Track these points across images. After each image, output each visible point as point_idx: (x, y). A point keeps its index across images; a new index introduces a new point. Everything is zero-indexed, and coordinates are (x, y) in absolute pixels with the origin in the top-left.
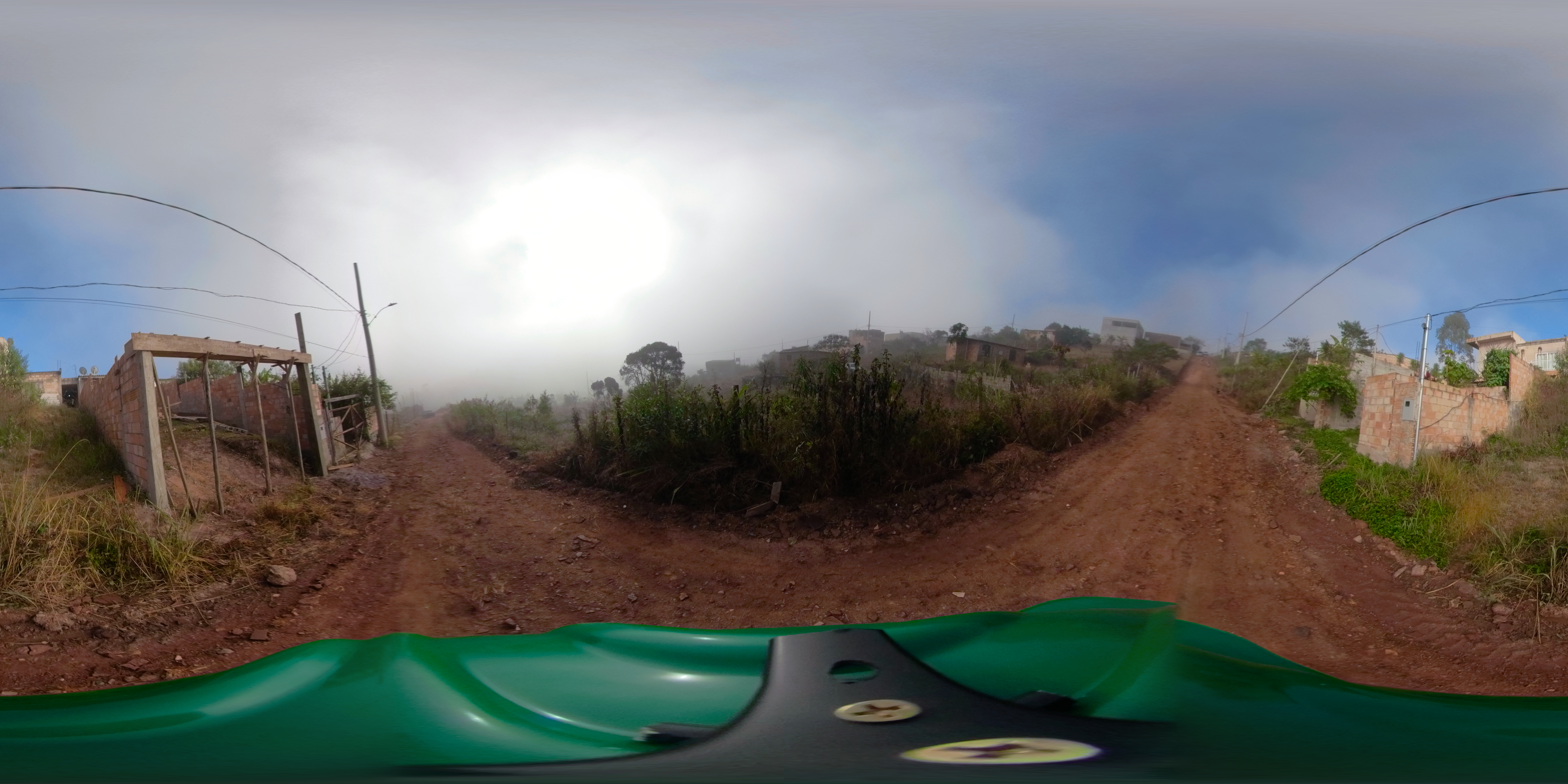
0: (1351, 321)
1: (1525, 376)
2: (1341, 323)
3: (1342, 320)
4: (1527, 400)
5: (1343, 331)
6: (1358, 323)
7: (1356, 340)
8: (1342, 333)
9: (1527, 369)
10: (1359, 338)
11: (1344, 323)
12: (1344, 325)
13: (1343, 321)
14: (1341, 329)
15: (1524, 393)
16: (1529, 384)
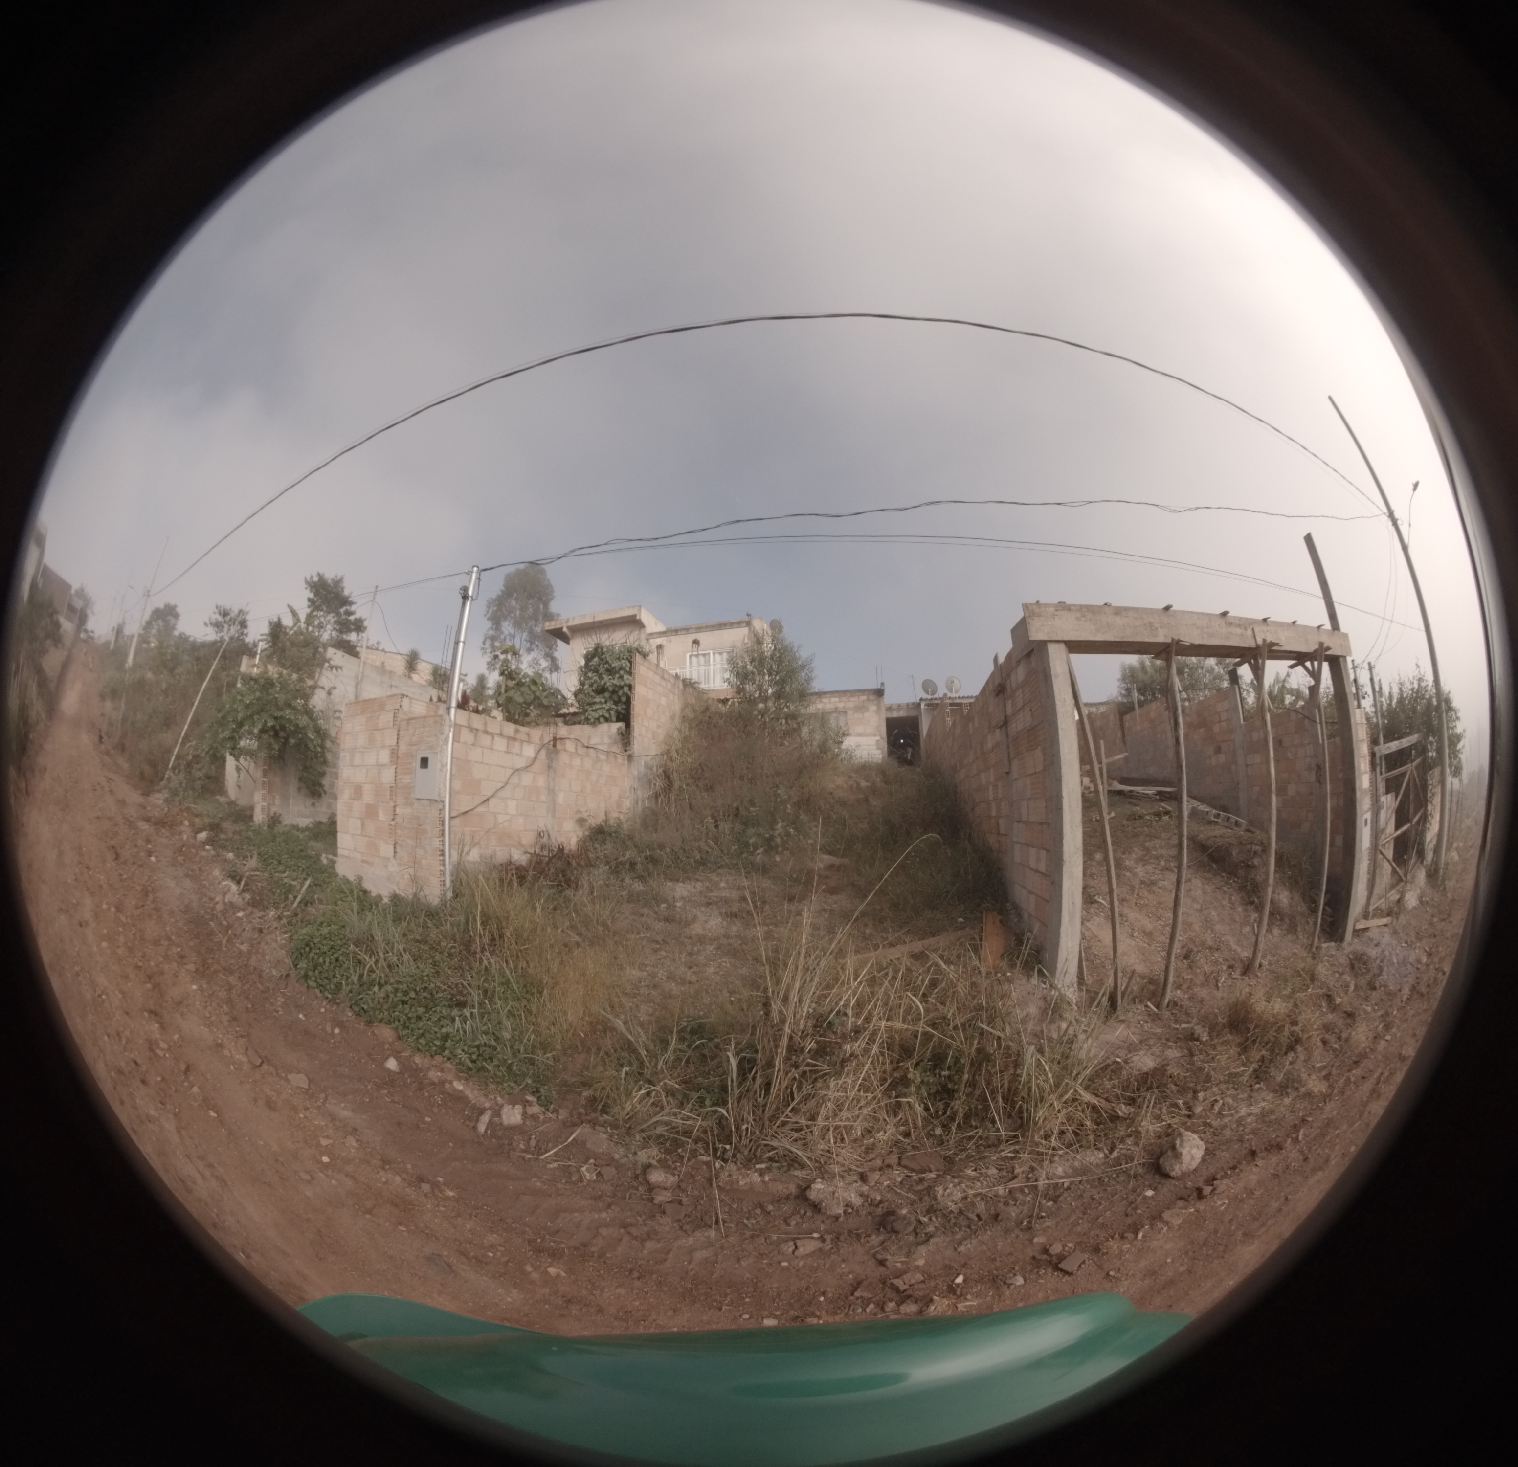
0: (329, 576)
1: (663, 701)
2: (312, 577)
3: (312, 572)
4: (668, 752)
5: (312, 596)
6: (341, 580)
7: (331, 618)
8: (309, 600)
9: (669, 686)
10: (338, 614)
11: (316, 579)
12: (315, 583)
13: (315, 574)
14: (308, 591)
15: (661, 738)
16: (672, 718)
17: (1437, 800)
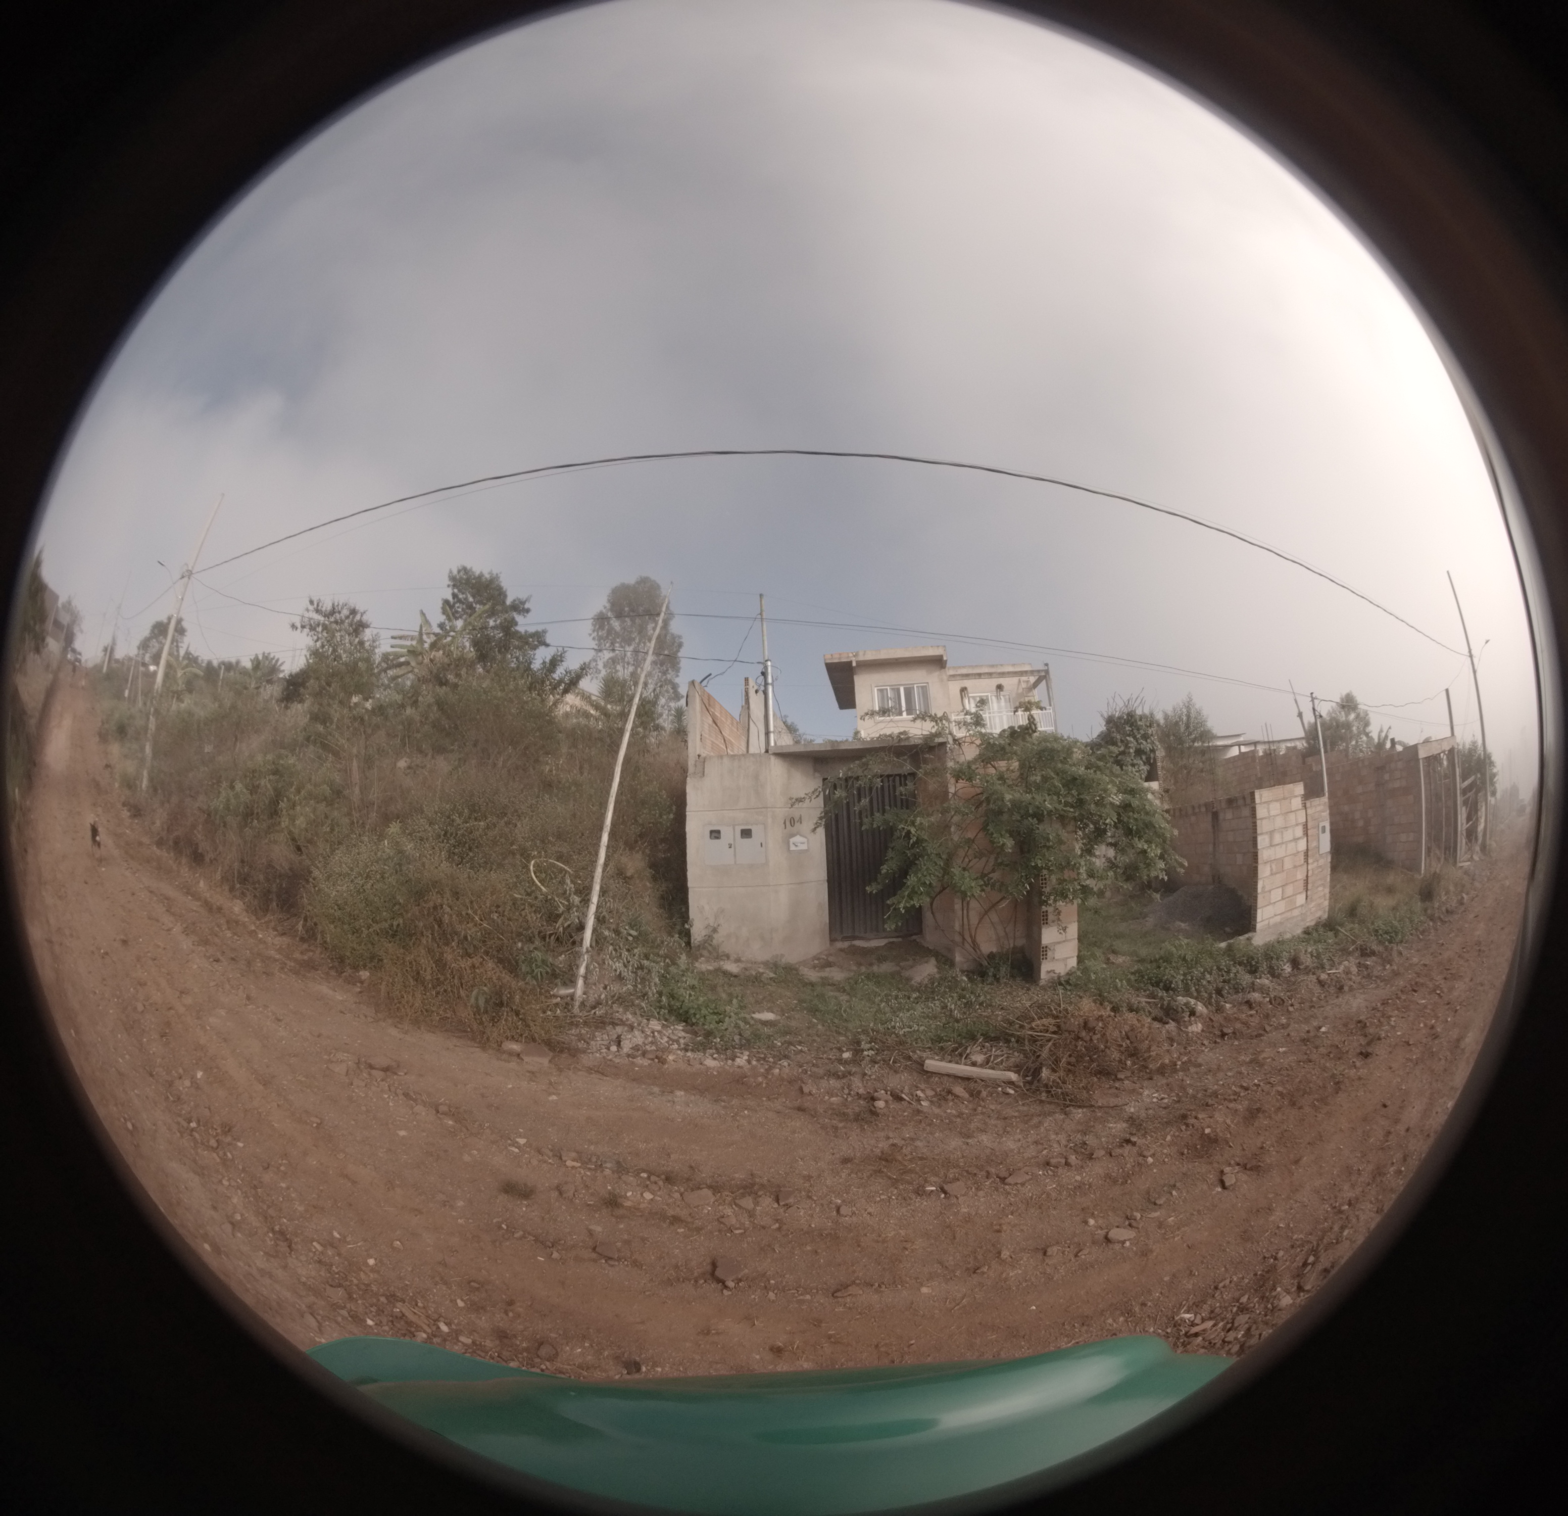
17: (1484, 809)
